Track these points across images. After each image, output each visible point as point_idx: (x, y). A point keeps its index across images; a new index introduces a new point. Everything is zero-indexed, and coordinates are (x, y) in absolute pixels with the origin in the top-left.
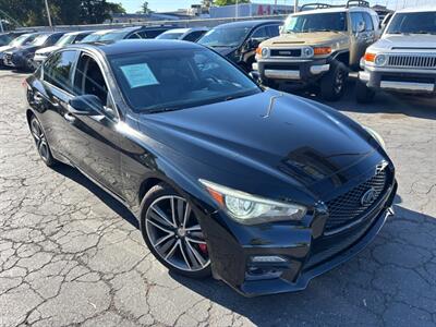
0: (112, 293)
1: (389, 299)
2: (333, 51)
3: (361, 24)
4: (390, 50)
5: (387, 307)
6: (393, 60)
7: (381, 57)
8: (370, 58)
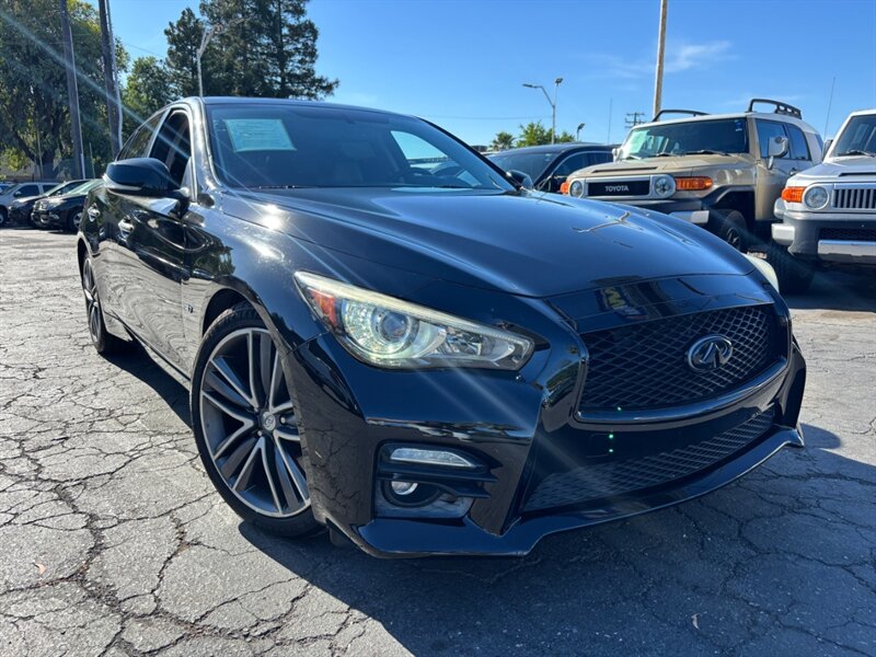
0: (96, 550)
1: (762, 618)
2: (716, 187)
3: (778, 141)
4: (835, 178)
5: (753, 637)
6: (844, 197)
7: (817, 193)
8: (793, 196)
